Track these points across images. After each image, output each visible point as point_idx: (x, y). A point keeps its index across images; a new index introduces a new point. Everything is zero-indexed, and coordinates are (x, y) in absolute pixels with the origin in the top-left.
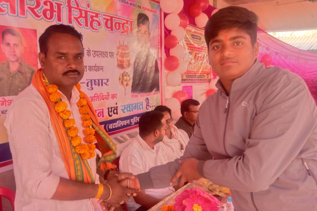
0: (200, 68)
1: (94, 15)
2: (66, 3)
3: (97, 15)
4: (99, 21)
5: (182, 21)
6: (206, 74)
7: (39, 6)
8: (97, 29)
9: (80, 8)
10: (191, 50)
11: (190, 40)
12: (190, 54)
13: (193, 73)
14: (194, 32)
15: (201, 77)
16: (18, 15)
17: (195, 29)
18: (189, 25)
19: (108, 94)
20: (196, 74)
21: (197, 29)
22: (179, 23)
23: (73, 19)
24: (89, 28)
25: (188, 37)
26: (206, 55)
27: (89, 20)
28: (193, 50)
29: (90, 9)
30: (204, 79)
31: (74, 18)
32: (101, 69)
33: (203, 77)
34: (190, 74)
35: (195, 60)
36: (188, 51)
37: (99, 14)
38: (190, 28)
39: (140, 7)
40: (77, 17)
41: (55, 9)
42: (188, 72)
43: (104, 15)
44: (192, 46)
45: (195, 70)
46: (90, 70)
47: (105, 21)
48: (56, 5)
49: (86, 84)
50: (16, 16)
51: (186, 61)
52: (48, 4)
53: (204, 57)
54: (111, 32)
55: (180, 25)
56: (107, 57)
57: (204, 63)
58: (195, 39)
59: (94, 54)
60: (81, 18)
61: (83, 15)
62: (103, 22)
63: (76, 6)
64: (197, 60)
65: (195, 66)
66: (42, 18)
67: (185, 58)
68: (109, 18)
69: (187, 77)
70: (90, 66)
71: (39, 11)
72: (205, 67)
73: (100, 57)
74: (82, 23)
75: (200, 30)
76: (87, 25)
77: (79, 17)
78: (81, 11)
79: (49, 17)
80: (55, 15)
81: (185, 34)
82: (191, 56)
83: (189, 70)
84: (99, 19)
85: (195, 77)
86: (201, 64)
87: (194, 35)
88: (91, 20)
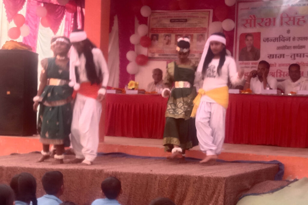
1: (301, 17)
2: (279, 17)
3: (303, 17)
8: (302, 25)
19: (307, 63)
24: (296, 25)
29: (298, 15)
31: (285, 22)
32: (303, 47)
37: (305, 16)
46: (294, 48)
48: (273, 19)
49: (290, 56)
59: (299, 39)
63: (286, 16)
73: (303, 40)
74: (290, 24)
78: (290, 18)
80: (272, 23)
84: (305, 19)
88: (298, 21)
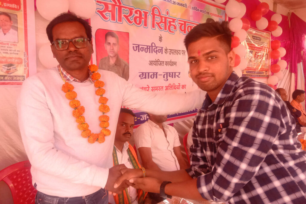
0: (260, 65)
1: (172, 20)
2: (151, 12)
4: (175, 25)
5: (245, 24)
6: (265, 71)
7: (132, 14)
8: (173, 32)
9: (161, 15)
10: (252, 49)
11: (251, 41)
12: (250, 53)
13: (253, 70)
14: (255, 34)
15: (260, 73)
16: (116, 22)
17: (256, 31)
18: (250, 27)
19: (179, 85)
20: (256, 70)
21: (257, 31)
22: (242, 26)
23: (155, 24)
24: (168, 31)
25: (249, 38)
26: (265, 54)
27: (168, 25)
28: (253, 49)
29: (169, 16)
30: (263, 75)
31: (157, 23)
32: (175, 64)
33: (262, 74)
34: (250, 71)
35: (255, 58)
36: (248, 50)
37: (176, 20)
38: (252, 31)
39: (208, 13)
40: (158, 22)
41: (143, 17)
42: (248, 68)
43: (179, 20)
44: (252, 46)
45: (255, 67)
46: (166, 65)
47: (180, 25)
48: (144, 13)
49: (163, 76)
50: (115, 22)
51: (247, 59)
52: (138, 12)
53: (263, 56)
54: (185, 34)
55: (242, 28)
56: (180, 54)
57: (264, 61)
58: (256, 40)
59: (170, 52)
60: (162, 23)
61: (163, 21)
62: (178, 26)
63: (158, 14)
64: (257, 58)
65: (255, 63)
66: (134, 23)
67: (246, 56)
68: (183, 23)
69: (247, 73)
70: (167, 62)
71: (132, 19)
72: (264, 64)
73: (174, 54)
74: (162, 27)
75: (260, 32)
76: (165, 29)
77: (160, 23)
78: (161, 17)
79: (138, 23)
80: (143, 21)
81: (246, 36)
82: (252, 54)
83: (249, 67)
84: (175, 24)
85: (254, 73)
86: (260, 62)
87: (255, 37)
88: (169, 24)
